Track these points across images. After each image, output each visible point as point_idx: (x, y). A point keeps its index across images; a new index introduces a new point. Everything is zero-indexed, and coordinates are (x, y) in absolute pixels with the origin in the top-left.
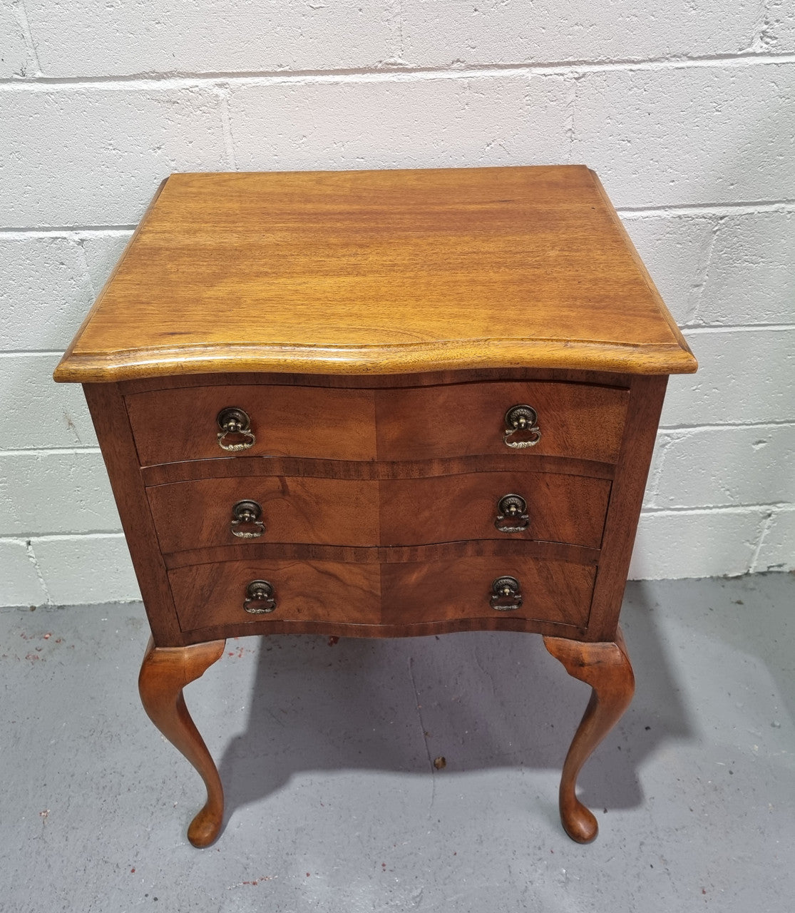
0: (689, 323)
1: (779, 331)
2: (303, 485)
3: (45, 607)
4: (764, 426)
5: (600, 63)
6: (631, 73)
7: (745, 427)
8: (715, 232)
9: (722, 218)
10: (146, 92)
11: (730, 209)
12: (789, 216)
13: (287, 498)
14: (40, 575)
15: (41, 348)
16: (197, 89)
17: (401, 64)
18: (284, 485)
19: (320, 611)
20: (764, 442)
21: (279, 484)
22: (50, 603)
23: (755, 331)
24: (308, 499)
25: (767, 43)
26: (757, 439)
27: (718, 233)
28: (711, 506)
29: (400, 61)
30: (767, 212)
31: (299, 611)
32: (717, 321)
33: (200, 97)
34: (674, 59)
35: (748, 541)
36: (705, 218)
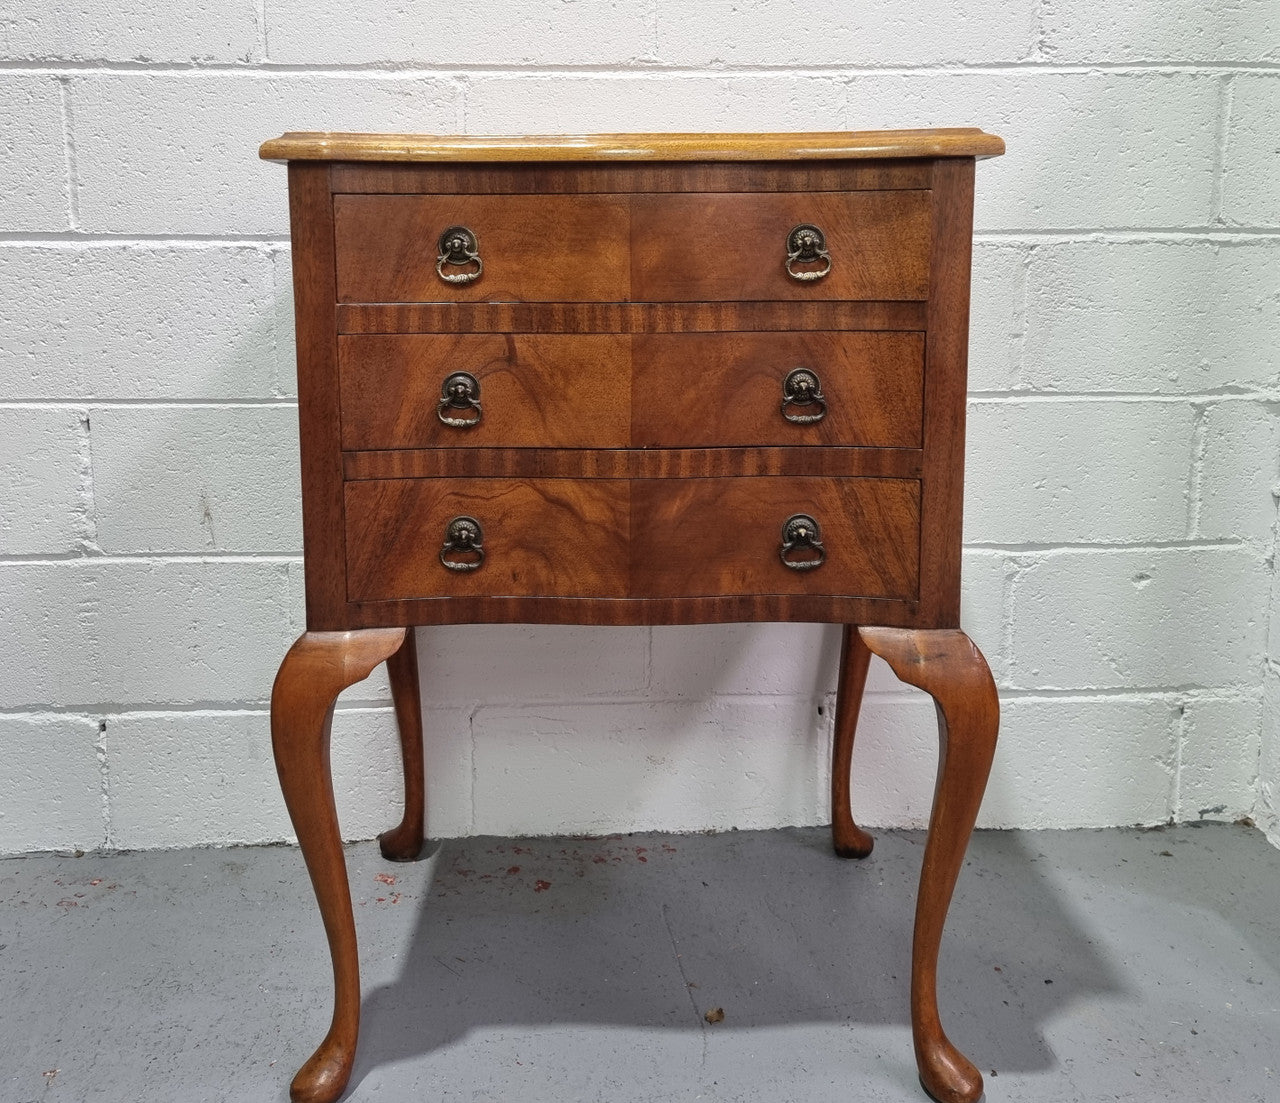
0: (1015, 388)
1: (1132, 402)
2: (535, 346)
3: (99, 853)
4: (1142, 549)
5: (870, 67)
6: (905, 79)
7: (1115, 550)
8: (1027, 265)
9: (1032, 248)
10: (378, 82)
11: (1039, 237)
12: (1111, 248)
13: (514, 370)
14: (106, 787)
15: (194, 397)
16: (433, 80)
17: (656, 62)
18: (512, 349)
19: (543, 574)
20: (1148, 577)
21: (506, 346)
22: (107, 846)
23: (1103, 402)
24: (540, 369)
25: (1047, 53)
26: (1137, 572)
27: (1031, 266)
28: (1094, 688)
29: (654, 58)
30: (1085, 242)
31: (514, 575)
32: (1050, 386)
33: (436, 89)
34: (949, 66)
35: (1160, 757)
36: (1013, 247)
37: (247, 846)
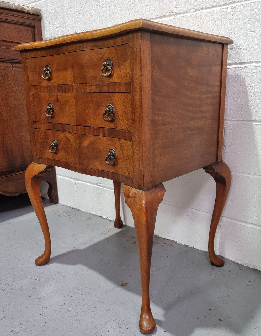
6: (253, 4)
22: (77, 208)
29: (175, 11)
37: (97, 215)
